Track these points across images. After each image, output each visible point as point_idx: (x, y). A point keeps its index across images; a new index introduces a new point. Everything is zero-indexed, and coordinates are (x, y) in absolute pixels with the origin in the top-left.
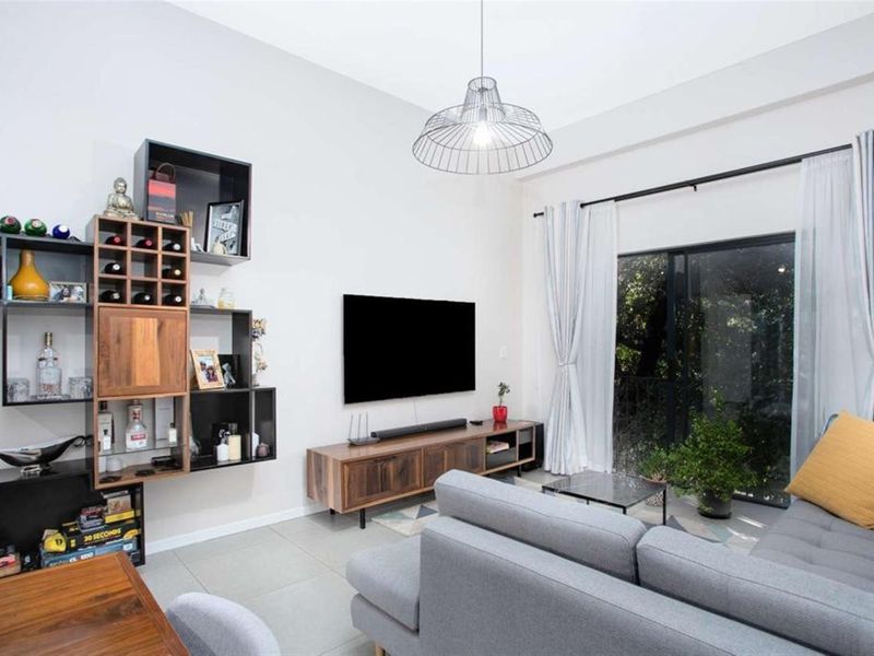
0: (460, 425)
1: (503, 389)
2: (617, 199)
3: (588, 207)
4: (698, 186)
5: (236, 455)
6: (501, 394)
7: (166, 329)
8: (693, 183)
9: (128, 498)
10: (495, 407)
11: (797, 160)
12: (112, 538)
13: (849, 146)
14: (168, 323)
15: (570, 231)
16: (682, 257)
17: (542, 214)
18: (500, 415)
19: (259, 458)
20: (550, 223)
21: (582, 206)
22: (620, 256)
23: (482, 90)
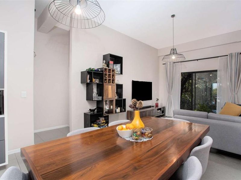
0: (150, 107)
1: (158, 100)
3: (175, 63)
5: (119, 111)
6: (157, 101)
7: (112, 88)
8: (197, 60)
9: (104, 118)
10: (156, 104)
11: (218, 57)
12: (104, 125)
13: (227, 55)
14: (113, 86)
15: (171, 68)
16: (195, 74)
17: (165, 64)
18: (157, 105)
19: (123, 112)
20: (167, 66)
21: (174, 63)
22: (181, 73)
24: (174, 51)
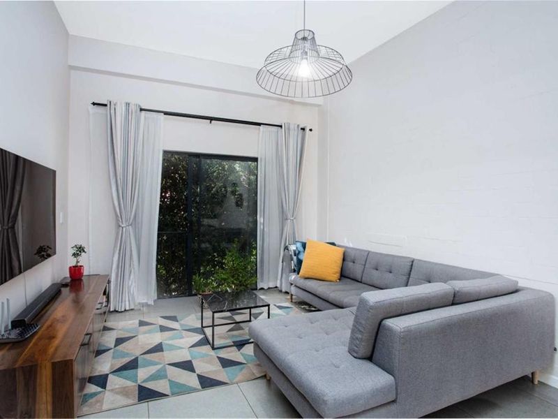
2: (166, 113)
4: (213, 122)
8: (211, 119)
11: (259, 124)
21: (141, 110)
23: (304, 39)
24: (305, 40)
